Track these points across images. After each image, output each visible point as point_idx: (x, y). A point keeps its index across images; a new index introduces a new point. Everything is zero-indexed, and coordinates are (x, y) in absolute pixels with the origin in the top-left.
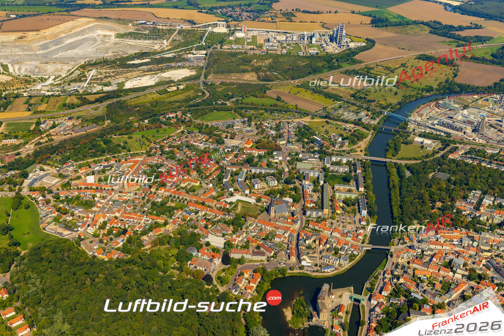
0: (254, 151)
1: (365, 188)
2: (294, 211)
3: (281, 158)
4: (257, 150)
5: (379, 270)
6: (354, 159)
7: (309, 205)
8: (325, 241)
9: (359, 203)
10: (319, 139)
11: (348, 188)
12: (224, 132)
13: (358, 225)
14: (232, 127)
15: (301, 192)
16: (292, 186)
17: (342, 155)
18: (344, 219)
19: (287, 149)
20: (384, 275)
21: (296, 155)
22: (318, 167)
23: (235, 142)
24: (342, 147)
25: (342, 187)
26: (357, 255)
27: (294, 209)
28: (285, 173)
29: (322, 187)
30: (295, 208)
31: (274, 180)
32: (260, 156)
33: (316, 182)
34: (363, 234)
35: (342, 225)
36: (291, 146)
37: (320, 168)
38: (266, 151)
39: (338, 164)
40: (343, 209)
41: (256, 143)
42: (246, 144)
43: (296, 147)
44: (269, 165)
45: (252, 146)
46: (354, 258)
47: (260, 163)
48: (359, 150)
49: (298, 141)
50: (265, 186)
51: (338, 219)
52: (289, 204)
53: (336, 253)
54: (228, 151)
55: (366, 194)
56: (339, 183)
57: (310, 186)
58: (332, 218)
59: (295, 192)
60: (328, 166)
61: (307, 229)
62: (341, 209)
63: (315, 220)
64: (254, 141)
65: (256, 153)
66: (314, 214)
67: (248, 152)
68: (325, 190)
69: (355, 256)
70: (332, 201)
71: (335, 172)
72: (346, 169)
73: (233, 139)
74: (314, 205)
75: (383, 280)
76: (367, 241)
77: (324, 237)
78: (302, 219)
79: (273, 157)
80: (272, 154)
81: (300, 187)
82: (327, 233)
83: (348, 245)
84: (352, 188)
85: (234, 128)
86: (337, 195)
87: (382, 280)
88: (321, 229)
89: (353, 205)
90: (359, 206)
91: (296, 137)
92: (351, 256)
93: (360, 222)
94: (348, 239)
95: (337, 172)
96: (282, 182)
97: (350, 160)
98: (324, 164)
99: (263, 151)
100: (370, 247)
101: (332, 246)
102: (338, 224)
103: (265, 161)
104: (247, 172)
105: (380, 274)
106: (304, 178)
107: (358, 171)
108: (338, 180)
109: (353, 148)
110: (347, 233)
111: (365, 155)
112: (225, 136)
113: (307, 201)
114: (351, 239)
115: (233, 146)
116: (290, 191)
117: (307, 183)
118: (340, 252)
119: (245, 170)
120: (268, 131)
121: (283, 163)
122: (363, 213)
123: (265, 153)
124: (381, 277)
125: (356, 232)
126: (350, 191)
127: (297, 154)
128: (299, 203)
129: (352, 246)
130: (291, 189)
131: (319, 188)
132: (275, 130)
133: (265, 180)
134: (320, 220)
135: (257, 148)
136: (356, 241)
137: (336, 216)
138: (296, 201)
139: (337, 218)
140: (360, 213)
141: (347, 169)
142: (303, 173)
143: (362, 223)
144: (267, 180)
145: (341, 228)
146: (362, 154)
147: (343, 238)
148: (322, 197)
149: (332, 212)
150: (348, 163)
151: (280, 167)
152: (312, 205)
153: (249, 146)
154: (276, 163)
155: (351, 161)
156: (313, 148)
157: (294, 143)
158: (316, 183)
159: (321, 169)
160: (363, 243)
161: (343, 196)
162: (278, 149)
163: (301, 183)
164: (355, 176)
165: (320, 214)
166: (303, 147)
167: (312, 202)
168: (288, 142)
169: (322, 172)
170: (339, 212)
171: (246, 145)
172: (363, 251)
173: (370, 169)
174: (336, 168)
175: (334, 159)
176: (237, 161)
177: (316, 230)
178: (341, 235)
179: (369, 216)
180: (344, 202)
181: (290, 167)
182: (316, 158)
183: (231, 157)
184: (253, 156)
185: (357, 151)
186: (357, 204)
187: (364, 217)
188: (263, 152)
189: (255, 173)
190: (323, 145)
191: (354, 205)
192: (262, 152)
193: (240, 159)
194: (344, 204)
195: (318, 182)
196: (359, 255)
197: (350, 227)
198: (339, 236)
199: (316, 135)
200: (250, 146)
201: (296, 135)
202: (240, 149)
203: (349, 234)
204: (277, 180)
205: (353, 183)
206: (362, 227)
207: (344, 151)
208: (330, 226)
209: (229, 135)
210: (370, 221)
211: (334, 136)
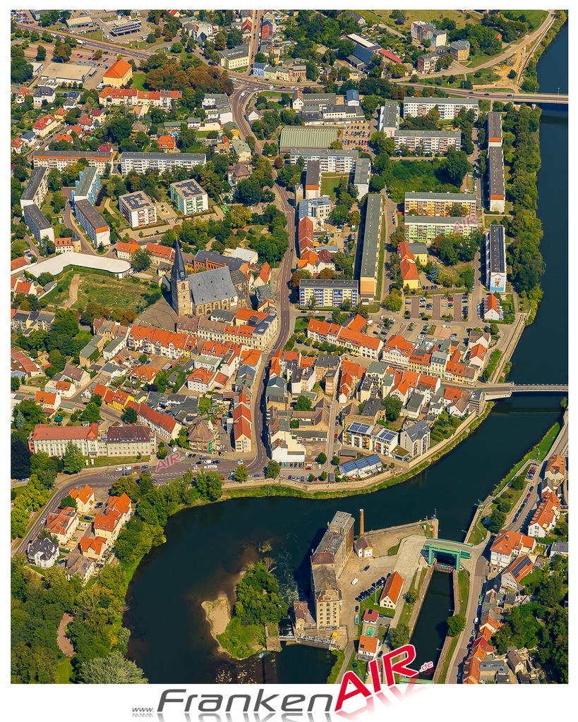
0: (135, 100)
1: (510, 197)
2: (258, 290)
3: (227, 117)
4: (147, 93)
5: (529, 462)
6: (482, 105)
7: (310, 269)
8: (356, 380)
9: (483, 251)
10: (369, 45)
11: (449, 202)
12: (34, 39)
13: (474, 321)
14: (64, 22)
15: (290, 229)
16: (258, 209)
17: (441, 95)
18: (428, 306)
19: (251, 86)
20: (542, 475)
21: (282, 103)
22: (358, 139)
23: (71, 73)
24: (446, 67)
25: (430, 202)
26: (462, 419)
27: (259, 282)
28: (238, 168)
29: (364, 206)
30: (265, 279)
31: (197, 192)
32: (156, 117)
33: (342, 190)
34: (490, 351)
35: (419, 325)
36: (267, 75)
37: (362, 143)
38: (178, 95)
39: (427, 123)
40: (428, 273)
41: (146, 70)
42: (106, 75)
43: (287, 76)
44: (186, 143)
45: (130, 82)
46: (449, 428)
47: (154, 137)
48: (503, 73)
49: (294, 56)
50: (168, 213)
51: (409, 308)
52: (244, 269)
53: (391, 417)
54: (45, 102)
55: (511, 217)
56: (423, 189)
57: (321, 203)
58: (386, 306)
59: (271, 229)
60: (389, 132)
61: (300, 347)
62: (423, 274)
63: (328, 316)
64: (138, 64)
65: (142, 104)
66: (328, 297)
67: (116, 101)
68: (369, 215)
69: (454, 422)
70: (392, 248)
71: (413, 154)
72: (451, 141)
73: (66, 61)
74: (331, 266)
75: (539, 492)
76: (499, 372)
77: (355, 368)
78: (285, 316)
79: (202, 117)
80: (198, 103)
81: (289, 213)
82: (365, 355)
83: (430, 386)
84: (466, 203)
85: (70, 22)
86: (412, 226)
87: (535, 490)
88: (347, 345)
89: (465, 257)
90: (483, 260)
91: (288, 43)
92: (441, 423)
93: (482, 313)
94: (435, 368)
95: (419, 151)
96: (226, 199)
97: (469, 107)
98: (377, 127)
99: (165, 96)
100: (507, 389)
101: (380, 394)
102: (408, 323)
103: (172, 130)
104: (107, 170)
105: (532, 472)
106: (303, 181)
107: (491, 144)
108: (420, 179)
109: (485, 66)
110: (430, 352)
111: (525, 88)
112: (35, 54)
113: (307, 255)
114: (443, 368)
115: (63, 86)
116: (252, 227)
117: (311, 194)
118: (403, 413)
119: (100, 167)
120: (189, 26)
121: (236, 133)
122: (493, 284)
123: (172, 102)
124: (534, 481)
125: (466, 343)
126: (456, 212)
127: (287, 100)
128: (282, 264)
129: (447, 390)
130: (257, 220)
131: (355, 208)
132: (215, 23)
133: (169, 194)
134: (345, 313)
135: (146, 86)
136: (460, 374)
137: (403, 298)
138: (269, 256)
139: (406, 303)
140: (484, 283)
141: (453, 141)
142: (300, 162)
143: (488, 316)
144: (173, 193)
145: (414, 338)
146: (515, 86)
147: (418, 369)
148: (361, 237)
149: (392, 287)
150: (463, 120)
151: (221, 148)
152: (322, 266)
153: (117, 83)
154: (213, 135)
155: (471, 112)
156: (343, 74)
157: (277, 61)
158: (344, 195)
159: (365, 147)
160: (483, 378)
161: (431, 230)
162: (223, 86)
163: (290, 195)
164: (479, 161)
165: (347, 293)
166: (310, 74)
167: (324, 256)
168: (259, 59)
169: (368, 156)
170: (413, 284)
171: (107, 81)
172: (483, 404)
173: (536, 136)
174: (415, 139)
175: (412, 109)
176: (74, 135)
177: (331, 349)
178: (412, 359)
179: (518, 290)
180: (433, 251)
181: (260, 145)
182: (352, 110)
183: (55, 124)
184: (129, 116)
185: (498, 78)
186: (478, 255)
187: (497, 295)
188: (168, 100)
189: (133, 173)
190: (378, 62)
191: (468, 260)
192: (163, 102)
193: (86, 128)
194: (434, 259)
195: (349, 191)
196: (469, 419)
197: (444, 331)
198: (403, 360)
199: (358, 31)
200: (123, 81)
201: (288, 35)
202: (87, 94)
203: (436, 354)
204: (208, 191)
205: (470, 184)
206: (486, 330)
207: (452, 79)
208: (379, 331)
209: (50, 48)
210: (517, 307)
211: (419, 28)
